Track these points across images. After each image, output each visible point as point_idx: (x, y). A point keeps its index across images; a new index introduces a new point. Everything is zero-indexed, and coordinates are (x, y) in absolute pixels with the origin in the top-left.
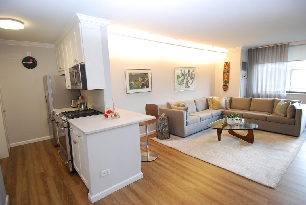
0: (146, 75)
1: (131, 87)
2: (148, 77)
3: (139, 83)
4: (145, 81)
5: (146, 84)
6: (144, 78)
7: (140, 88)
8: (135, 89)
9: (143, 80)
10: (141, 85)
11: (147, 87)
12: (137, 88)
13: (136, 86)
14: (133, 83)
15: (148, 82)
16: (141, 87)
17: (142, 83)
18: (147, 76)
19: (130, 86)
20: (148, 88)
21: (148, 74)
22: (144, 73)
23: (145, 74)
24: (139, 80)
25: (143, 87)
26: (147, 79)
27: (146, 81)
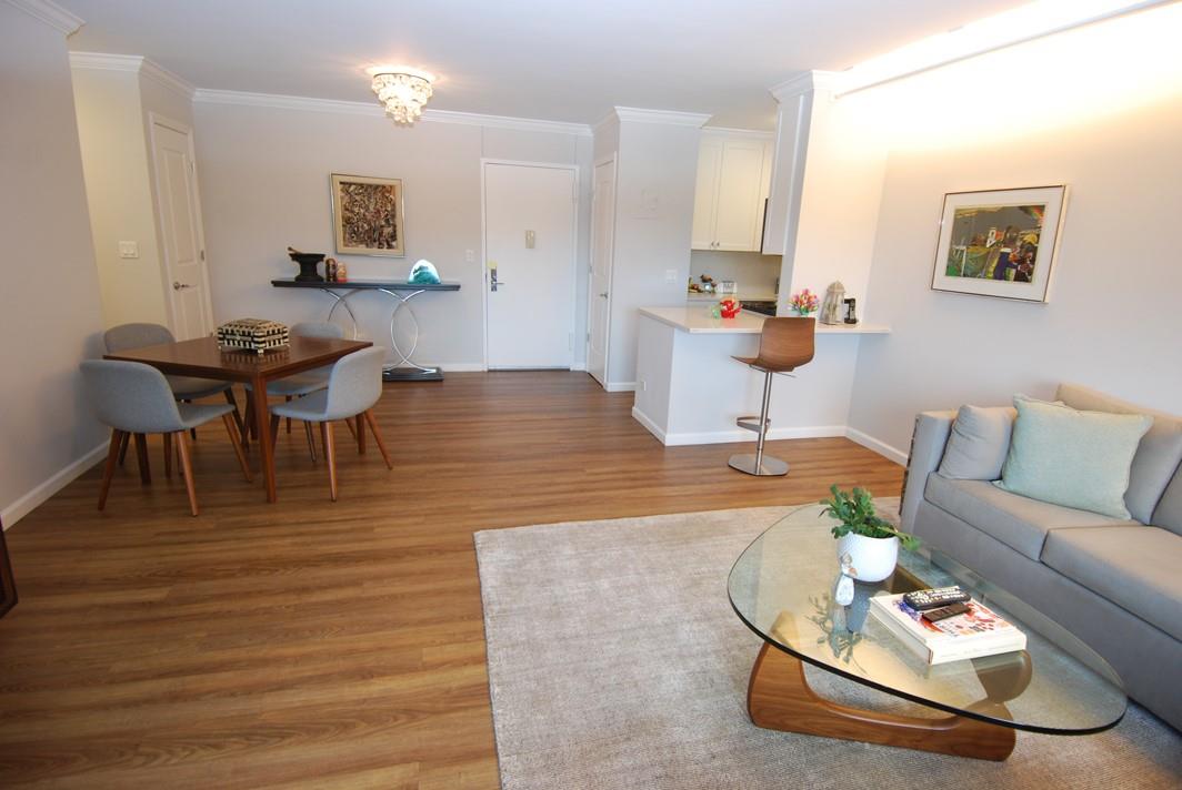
0: (1030, 215)
1: (954, 269)
2: (1036, 227)
3: (988, 253)
4: (1019, 243)
5: (1022, 261)
6: (1018, 231)
7: (985, 277)
8: (965, 276)
9: (1010, 242)
10: (994, 265)
11: (1023, 277)
12: (974, 275)
13: (973, 266)
14: (962, 251)
15: (1035, 250)
16: (992, 270)
17: (1002, 253)
18: (1037, 221)
19: (950, 260)
20: (1027, 280)
21: (1041, 209)
22: (1022, 208)
23: (1025, 209)
24: (991, 240)
25: (1000, 275)
26: (1029, 238)
27: (1022, 247)
